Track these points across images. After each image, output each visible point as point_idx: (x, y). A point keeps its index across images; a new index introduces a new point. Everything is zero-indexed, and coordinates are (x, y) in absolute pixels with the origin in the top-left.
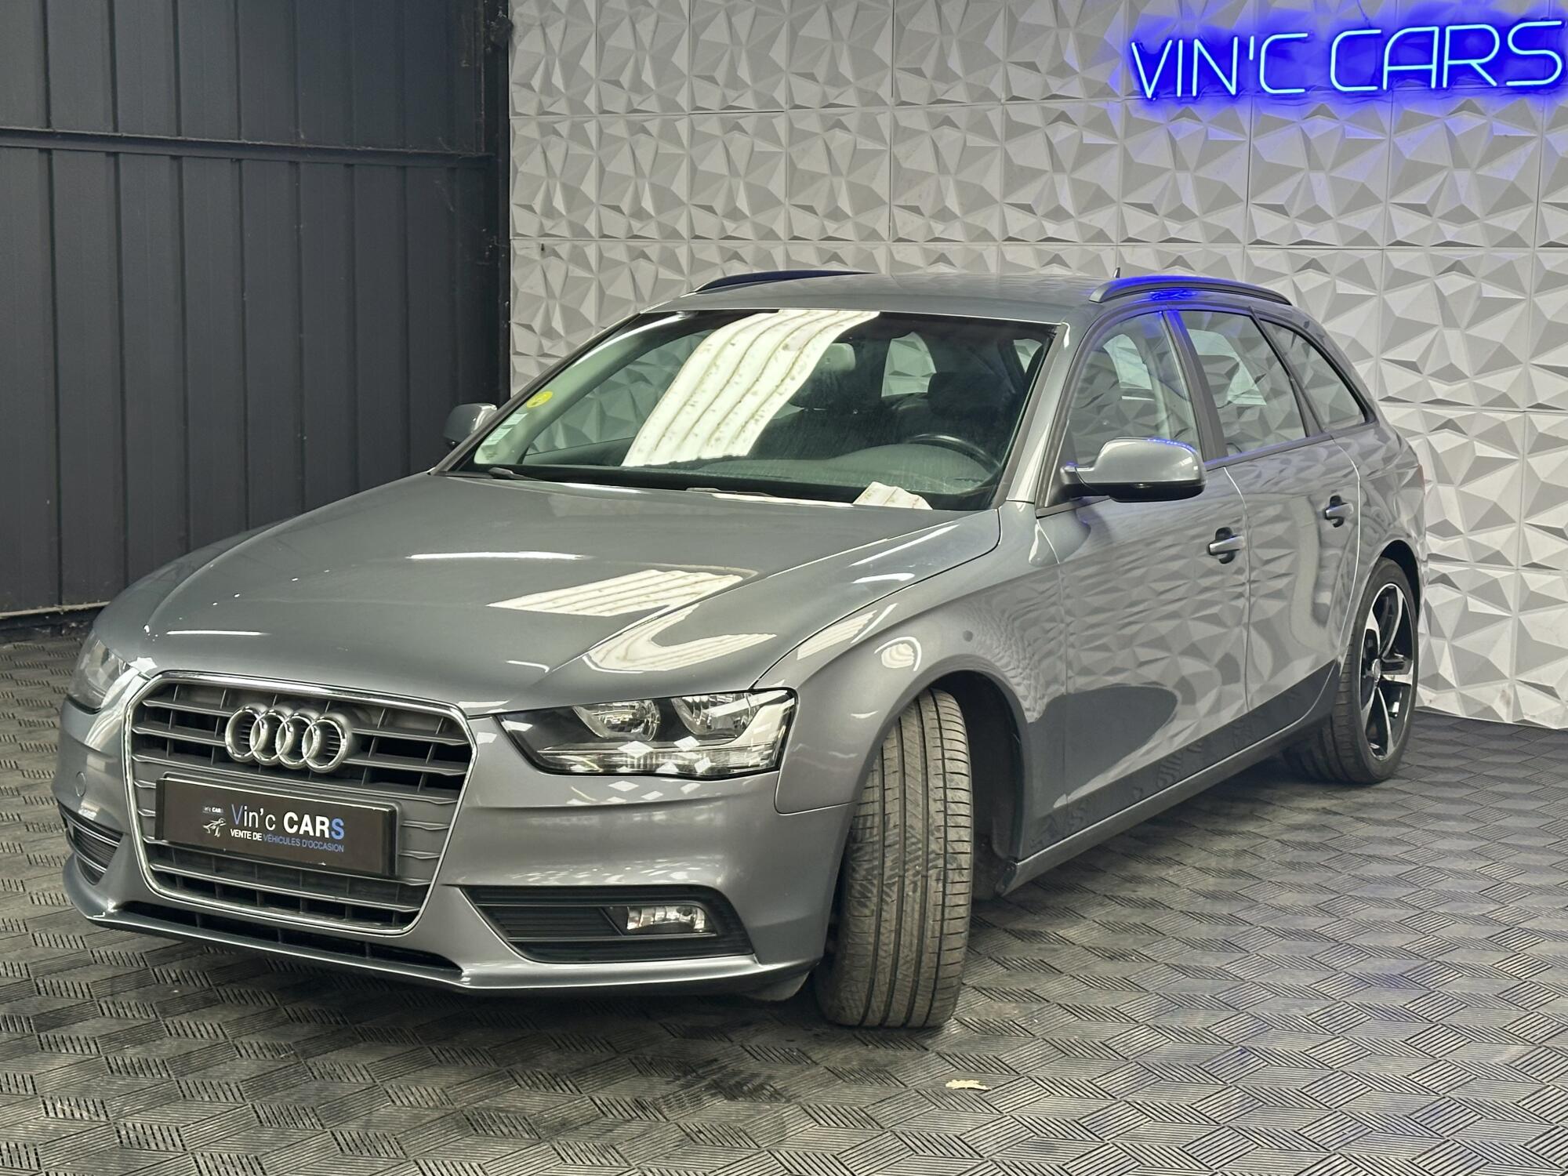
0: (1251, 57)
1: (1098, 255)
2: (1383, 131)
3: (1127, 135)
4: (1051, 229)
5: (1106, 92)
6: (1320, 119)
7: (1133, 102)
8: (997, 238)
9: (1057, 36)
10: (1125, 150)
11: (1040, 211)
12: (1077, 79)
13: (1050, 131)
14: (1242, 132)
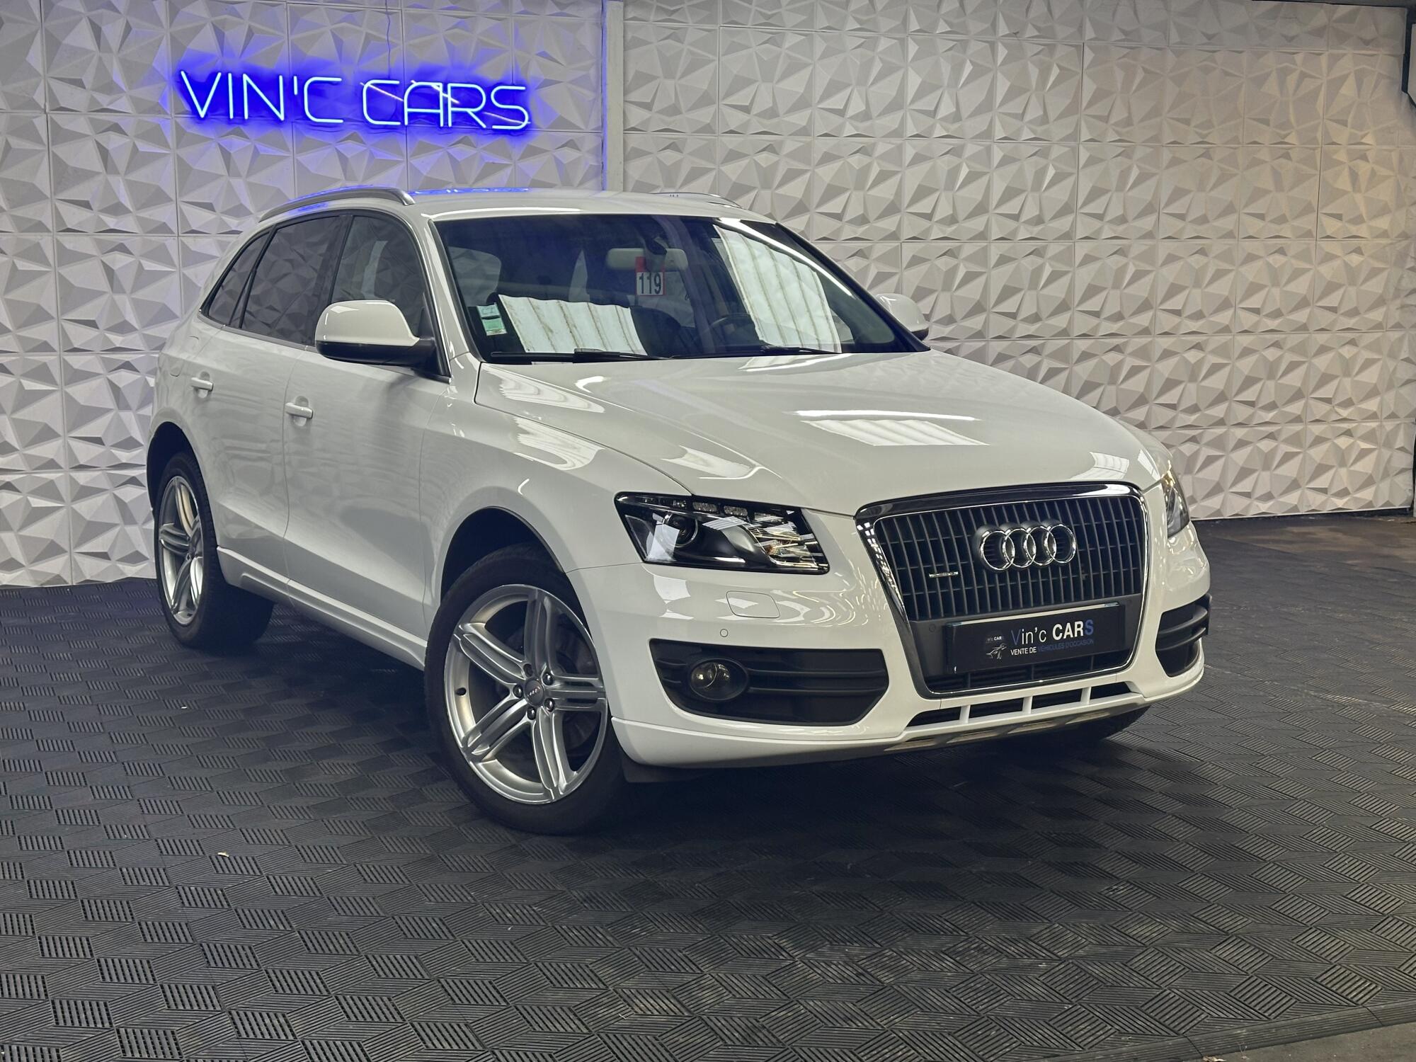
0: (296, 92)
1: (164, 245)
2: (402, 155)
3: (179, 144)
4: (111, 222)
5: (157, 109)
6: (350, 143)
7: (184, 120)
8: (51, 229)
9: (100, 59)
10: (179, 158)
11: (95, 206)
12: (124, 97)
13: (102, 138)
14: (288, 150)
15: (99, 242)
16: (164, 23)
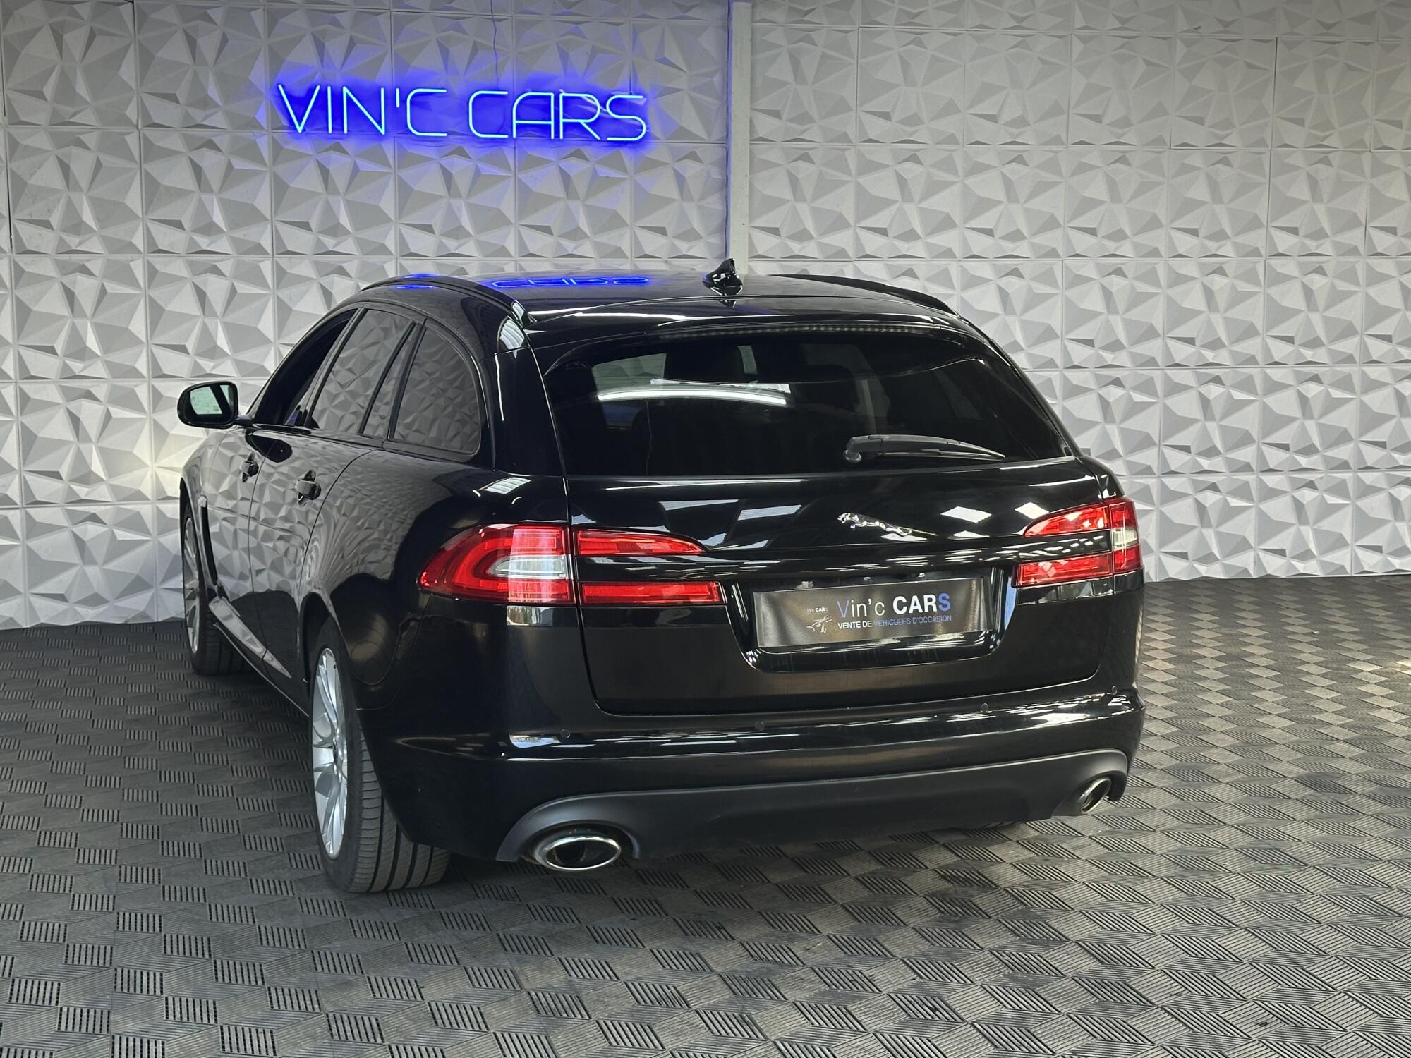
0: (398, 105)
1: (258, 266)
2: (509, 169)
3: (275, 161)
4: (203, 242)
5: (253, 124)
6: (456, 159)
7: (281, 136)
8: (142, 250)
9: (195, 72)
10: (275, 175)
11: (188, 226)
12: (220, 114)
13: (195, 156)
14: (388, 165)
15: (191, 265)
16: (262, 35)
